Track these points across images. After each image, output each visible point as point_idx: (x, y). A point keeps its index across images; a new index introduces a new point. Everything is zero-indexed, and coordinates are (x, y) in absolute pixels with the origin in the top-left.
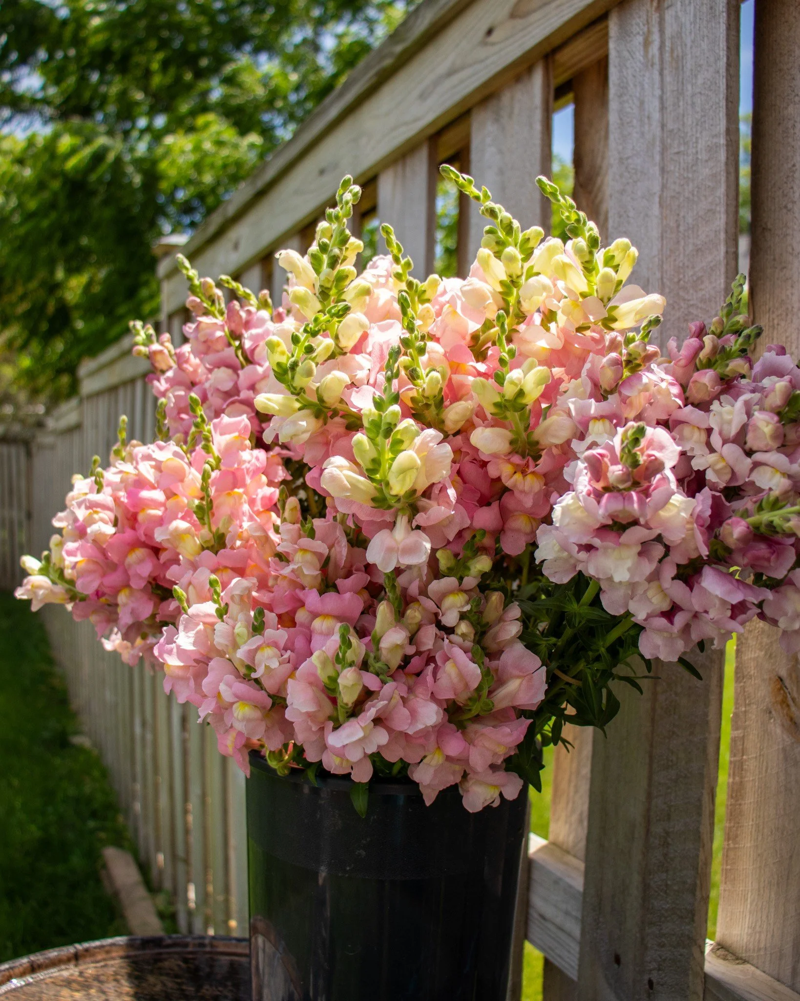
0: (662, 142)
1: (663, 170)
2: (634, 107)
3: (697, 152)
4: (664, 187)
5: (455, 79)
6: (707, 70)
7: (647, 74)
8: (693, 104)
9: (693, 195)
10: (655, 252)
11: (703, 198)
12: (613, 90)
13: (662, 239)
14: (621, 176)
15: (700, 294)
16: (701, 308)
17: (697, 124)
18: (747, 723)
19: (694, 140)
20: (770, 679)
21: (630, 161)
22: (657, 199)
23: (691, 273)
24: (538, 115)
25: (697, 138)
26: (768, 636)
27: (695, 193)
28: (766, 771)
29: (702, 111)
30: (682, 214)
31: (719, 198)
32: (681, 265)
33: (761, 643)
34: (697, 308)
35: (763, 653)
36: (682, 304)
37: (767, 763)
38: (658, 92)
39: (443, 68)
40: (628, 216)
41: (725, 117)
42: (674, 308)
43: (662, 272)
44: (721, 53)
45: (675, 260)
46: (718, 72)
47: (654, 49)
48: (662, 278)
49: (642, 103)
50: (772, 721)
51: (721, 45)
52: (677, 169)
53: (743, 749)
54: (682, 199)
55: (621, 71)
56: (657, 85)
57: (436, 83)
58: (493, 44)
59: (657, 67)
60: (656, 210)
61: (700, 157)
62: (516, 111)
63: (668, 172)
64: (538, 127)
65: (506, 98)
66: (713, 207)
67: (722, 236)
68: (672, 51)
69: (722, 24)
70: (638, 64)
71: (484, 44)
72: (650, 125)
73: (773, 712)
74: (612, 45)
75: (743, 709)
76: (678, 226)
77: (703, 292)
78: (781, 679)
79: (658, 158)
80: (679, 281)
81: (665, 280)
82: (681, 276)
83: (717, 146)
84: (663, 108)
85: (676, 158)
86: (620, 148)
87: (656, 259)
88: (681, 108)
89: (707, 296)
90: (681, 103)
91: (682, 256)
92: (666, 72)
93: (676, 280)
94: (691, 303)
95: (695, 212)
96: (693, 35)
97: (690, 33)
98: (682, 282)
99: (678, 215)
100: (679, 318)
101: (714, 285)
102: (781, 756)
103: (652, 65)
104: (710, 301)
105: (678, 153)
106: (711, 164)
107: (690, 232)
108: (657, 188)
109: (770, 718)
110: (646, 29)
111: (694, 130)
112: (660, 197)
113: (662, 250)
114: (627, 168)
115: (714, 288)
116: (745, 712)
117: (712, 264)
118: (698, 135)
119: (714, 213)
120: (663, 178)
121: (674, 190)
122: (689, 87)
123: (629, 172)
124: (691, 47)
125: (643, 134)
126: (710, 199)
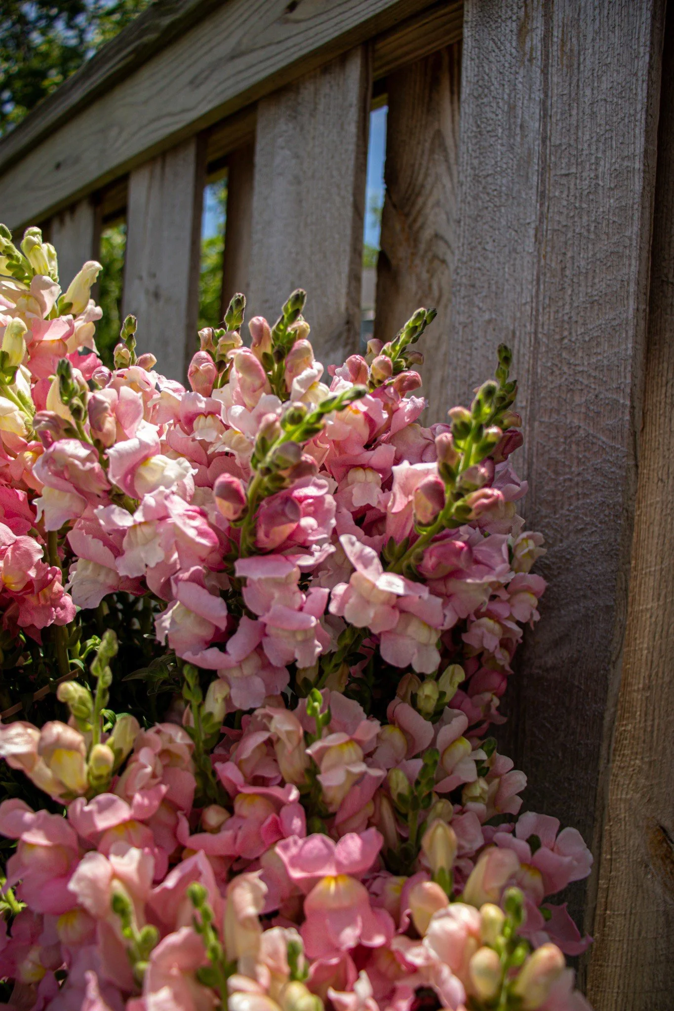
0: (543, 159)
1: (542, 195)
2: (499, 112)
3: (597, 177)
4: (542, 218)
5: (240, 63)
6: (618, 72)
7: (522, 72)
8: (593, 115)
9: (588, 231)
10: (526, 297)
11: (604, 237)
12: (466, 89)
13: (538, 284)
14: (476, 198)
15: (593, 360)
16: (595, 378)
17: (598, 141)
18: (613, 873)
19: (593, 161)
20: (648, 827)
21: (490, 179)
22: (532, 232)
23: (580, 330)
24: (353, 114)
25: (597, 158)
26: (647, 778)
27: (592, 229)
28: (639, 933)
29: (606, 124)
30: (569, 254)
31: (630, 239)
32: (566, 318)
33: (636, 784)
34: (589, 376)
35: (639, 795)
36: (565, 369)
37: (641, 924)
38: (538, 96)
39: (225, 49)
40: (484, 249)
41: (643, 135)
42: (552, 373)
43: (536, 325)
44: (642, 49)
45: (557, 312)
46: (636, 74)
47: (536, 39)
48: (536, 333)
49: (512, 108)
50: (649, 876)
51: (642, 40)
52: (564, 196)
53: (606, 902)
54: (570, 235)
55: (480, 66)
56: (538, 85)
57: (214, 67)
58: (297, 22)
59: (538, 63)
60: (529, 245)
61: (601, 183)
62: (321, 107)
63: (550, 199)
64: (352, 129)
65: (307, 92)
66: (621, 249)
67: (632, 288)
68: (563, 43)
69: (644, 11)
70: (508, 57)
71: (283, 20)
72: (524, 136)
73: (651, 867)
74: (467, 32)
75: (609, 857)
76: (563, 269)
77: (600, 357)
78: (663, 830)
79: (535, 179)
80: (562, 339)
81: (540, 336)
82: (566, 333)
83: (630, 171)
84: (545, 115)
85: (564, 181)
86: (476, 162)
87: (528, 307)
88: (574, 118)
89: (606, 362)
90: (574, 112)
91: (567, 307)
92: (553, 70)
93: (557, 337)
94: (580, 369)
95: (591, 253)
96: (597, 22)
97: (594, 20)
98: (566, 341)
99: (565, 254)
100: (560, 386)
101: (616, 350)
102: (662, 920)
103: (530, 60)
104: (610, 369)
105: (567, 175)
106: (617, 193)
107: (582, 278)
108: (533, 218)
109: (646, 874)
110: (522, 13)
111: (594, 147)
112: (536, 229)
113: (537, 296)
114: (484, 188)
115: (615, 354)
116: (611, 859)
117: (615, 323)
118: (600, 155)
119: (621, 257)
120: (542, 205)
121: (559, 222)
122: (588, 92)
123: (488, 194)
124: (593, 40)
125: (511, 147)
126: (615, 239)
